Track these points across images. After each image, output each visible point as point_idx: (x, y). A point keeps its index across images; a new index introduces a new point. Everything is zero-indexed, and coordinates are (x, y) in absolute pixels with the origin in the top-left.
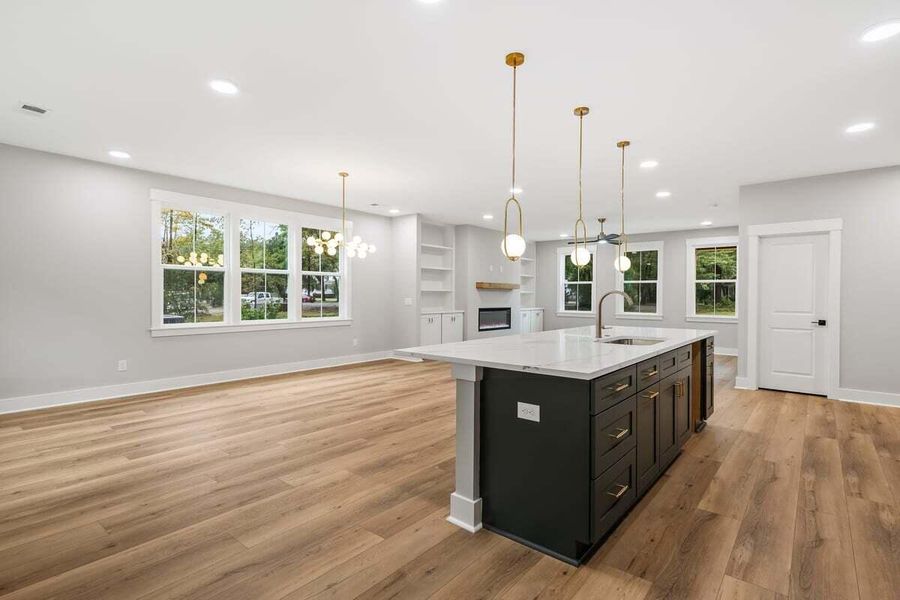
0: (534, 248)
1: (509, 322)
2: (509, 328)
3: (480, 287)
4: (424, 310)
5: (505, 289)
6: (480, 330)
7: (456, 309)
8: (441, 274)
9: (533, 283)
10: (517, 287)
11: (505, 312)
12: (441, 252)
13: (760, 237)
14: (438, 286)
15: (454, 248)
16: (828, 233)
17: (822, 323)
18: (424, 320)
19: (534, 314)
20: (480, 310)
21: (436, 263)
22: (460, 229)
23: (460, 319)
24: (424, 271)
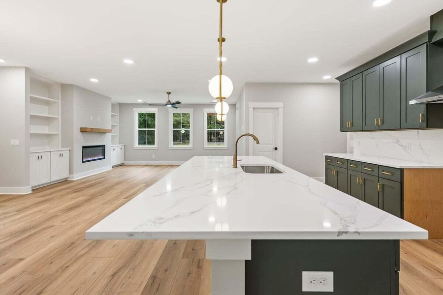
0: (117, 108)
1: (104, 155)
2: (104, 158)
3: (83, 130)
4: (33, 149)
5: (101, 132)
6: (83, 162)
7: (62, 147)
8: (47, 120)
9: (117, 129)
10: (109, 131)
11: (101, 148)
12: (48, 103)
13: (254, 108)
14: (44, 129)
15: (60, 101)
16: (278, 108)
17: (276, 149)
18: (33, 158)
19: (119, 149)
20: (84, 147)
21: (43, 112)
22: (65, 88)
23: (66, 154)
24: (32, 117)
